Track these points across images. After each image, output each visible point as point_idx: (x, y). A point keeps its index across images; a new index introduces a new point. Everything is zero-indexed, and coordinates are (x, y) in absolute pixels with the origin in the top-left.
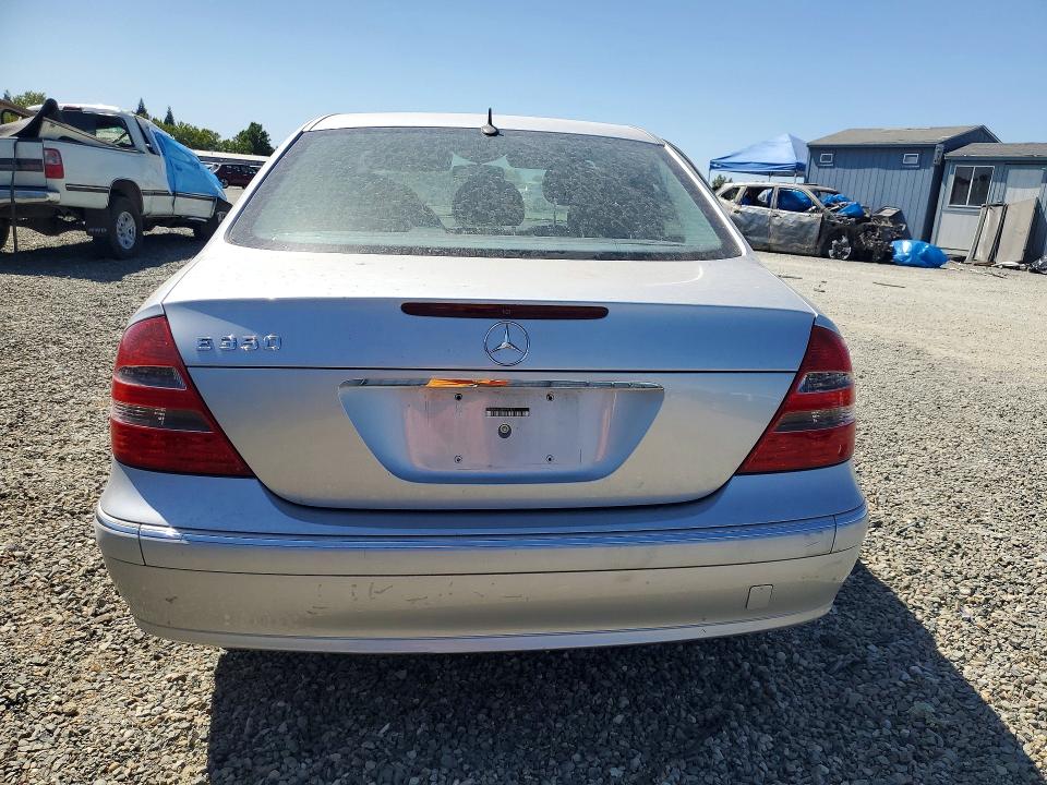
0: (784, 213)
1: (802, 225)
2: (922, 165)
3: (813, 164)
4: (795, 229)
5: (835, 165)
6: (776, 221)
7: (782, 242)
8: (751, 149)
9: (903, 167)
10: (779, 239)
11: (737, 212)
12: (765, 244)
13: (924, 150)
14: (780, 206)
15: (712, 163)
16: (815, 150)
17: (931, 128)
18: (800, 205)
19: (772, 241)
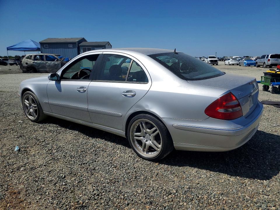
0: (49, 62)
1: (56, 65)
2: (74, 47)
3: (43, 48)
4: (54, 66)
5: (49, 48)
6: (47, 64)
7: (50, 70)
8: (19, 43)
9: (69, 48)
10: (49, 69)
11: (33, 62)
12: (45, 71)
13: (73, 44)
14: (47, 60)
15: (7, 48)
16: (42, 44)
17: (71, 38)
18: (53, 59)
19: (48, 70)
